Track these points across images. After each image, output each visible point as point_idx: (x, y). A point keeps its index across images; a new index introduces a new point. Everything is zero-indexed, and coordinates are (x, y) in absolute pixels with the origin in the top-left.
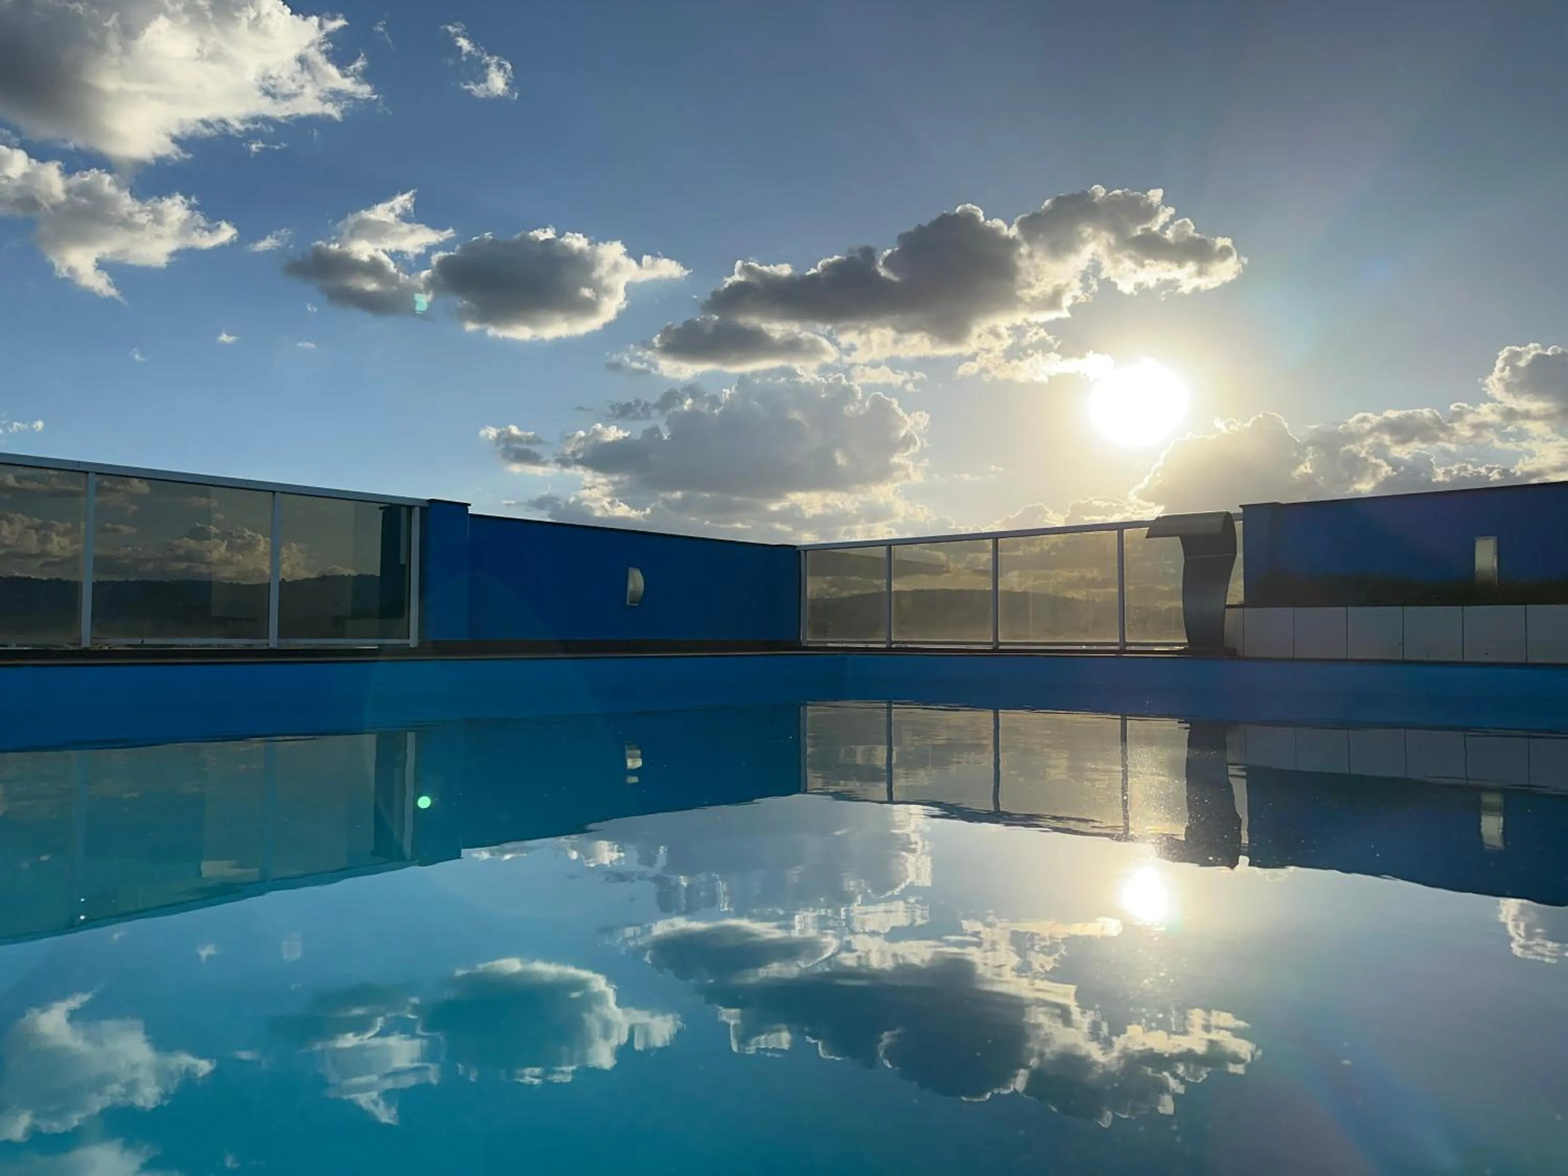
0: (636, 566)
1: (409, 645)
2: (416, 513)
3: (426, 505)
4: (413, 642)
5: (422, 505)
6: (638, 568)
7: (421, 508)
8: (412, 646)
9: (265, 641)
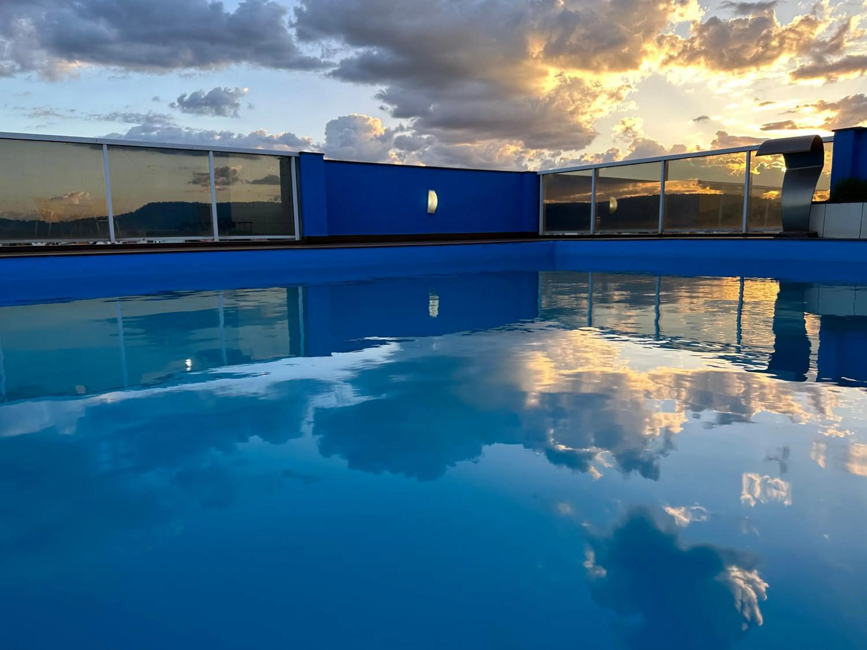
0: (432, 189)
1: (295, 239)
2: (293, 160)
3: (298, 156)
4: (297, 237)
5: (296, 156)
6: (433, 190)
7: (296, 157)
8: (297, 239)
9: (211, 238)
